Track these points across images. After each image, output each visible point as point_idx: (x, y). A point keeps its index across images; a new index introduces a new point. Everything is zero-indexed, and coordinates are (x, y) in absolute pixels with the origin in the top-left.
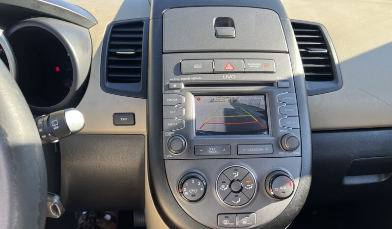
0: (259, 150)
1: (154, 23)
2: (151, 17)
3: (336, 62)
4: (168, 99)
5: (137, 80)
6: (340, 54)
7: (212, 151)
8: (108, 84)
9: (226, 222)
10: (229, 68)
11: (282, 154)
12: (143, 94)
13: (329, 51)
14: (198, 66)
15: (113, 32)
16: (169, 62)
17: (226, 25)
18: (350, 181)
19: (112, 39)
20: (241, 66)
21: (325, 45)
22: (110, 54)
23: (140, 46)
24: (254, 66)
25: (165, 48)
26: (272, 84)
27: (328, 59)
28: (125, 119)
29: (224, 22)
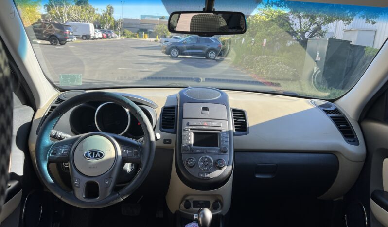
0: (214, 152)
1: (180, 108)
2: (179, 106)
3: (248, 126)
4: (184, 134)
5: (172, 128)
6: (250, 123)
7: (198, 151)
8: (162, 129)
9: (202, 175)
10: (206, 124)
11: (222, 154)
12: (175, 133)
13: (246, 121)
14: (195, 123)
15: (164, 110)
16: (185, 122)
18: (257, 176)
19: (163, 113)
20: (211, 124)
21: (245, 118)
22: (163, 118)
23: (174, 116)
24: (215, 124)
25: (184, 117)
26: (220, 130)
27: (245, 124)
28: (168, 141)
29: (205, 109)
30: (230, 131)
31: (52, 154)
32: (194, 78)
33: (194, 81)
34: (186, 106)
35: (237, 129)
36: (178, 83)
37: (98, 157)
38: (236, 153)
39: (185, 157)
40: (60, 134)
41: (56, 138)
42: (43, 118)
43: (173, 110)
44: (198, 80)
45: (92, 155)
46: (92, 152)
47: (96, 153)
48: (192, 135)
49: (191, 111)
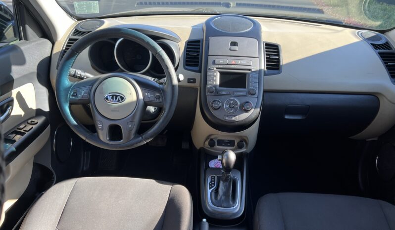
0: (241, 94)
1: (206, 43)
2: (204, 40)
3: (281, 64)
4: (209, 73)
5: (197, 65)
6: (285, 60)
7: (224, 93)
8: (186, 67)
9: (227, 118)
10: (233, 63)
11: (250, 96)
12: (200, 71)
13: (279, 57)
14: (221, 62)
15: (188, 45)
16: (210, 59)
17: (235, 45)
18: (287, 117)
19: (187, 48)
20: (239, 62)
21: (278, 55)
22: (187, 54)
23: (199, 52)
24: (244, 62)
25: (210, 54)
26: (249, 70)
27: (278, 61)
28: (192, 81)
29: (234, 44)
30: (260, 71)
31: (73, 96)
32: (224, 3)
33: (223, 6)
34: (213, 40)
35: (269, 67)
36: (204, 9)
37: (119, 101)
38: (265, 93)
39: (210, 99)
40: (79, 73)
41: (76, 77)
42: (61, 51)
43: (199, 44)
44: (227, 5)
45: (112, 98)
46: (113, 95)
47: (116, 96)
48: (218, 74)
49: (218, 46)
